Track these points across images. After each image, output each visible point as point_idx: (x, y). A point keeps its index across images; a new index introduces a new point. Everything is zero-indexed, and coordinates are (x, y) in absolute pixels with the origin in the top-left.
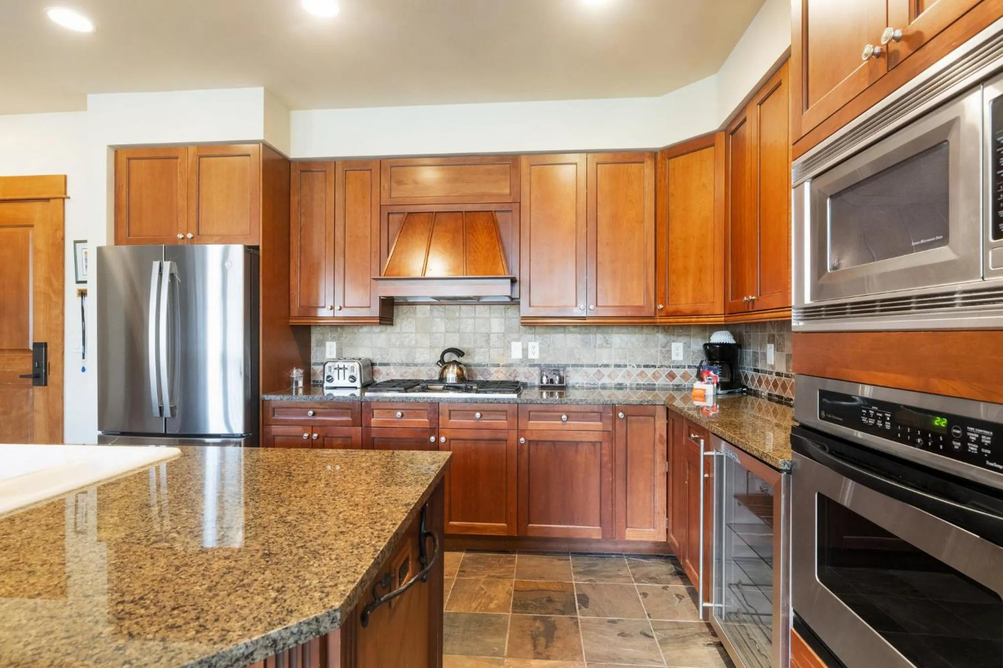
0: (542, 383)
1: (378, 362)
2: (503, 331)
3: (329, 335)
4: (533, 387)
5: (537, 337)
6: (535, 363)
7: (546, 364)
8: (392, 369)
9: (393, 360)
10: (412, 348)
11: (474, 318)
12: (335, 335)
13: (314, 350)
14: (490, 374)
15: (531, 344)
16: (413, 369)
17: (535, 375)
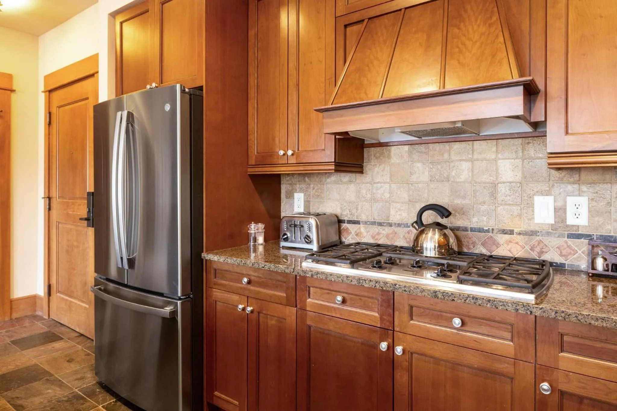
0: (593, 268)
1: (346, 219)
2: (519, 177)
3: (298, 186)
4: (577, 272)
5: (584, 188)
6: (580, 232)
7: (601, 236)
8: (362, 228)
9: (363, 218)
10: (386, 201)
11: (472, 160)
12: (303, 186)
13: (284, 202)
14: (498, 245)
15: (571, 201)
16: (387, 230)
17: (580, 252)
